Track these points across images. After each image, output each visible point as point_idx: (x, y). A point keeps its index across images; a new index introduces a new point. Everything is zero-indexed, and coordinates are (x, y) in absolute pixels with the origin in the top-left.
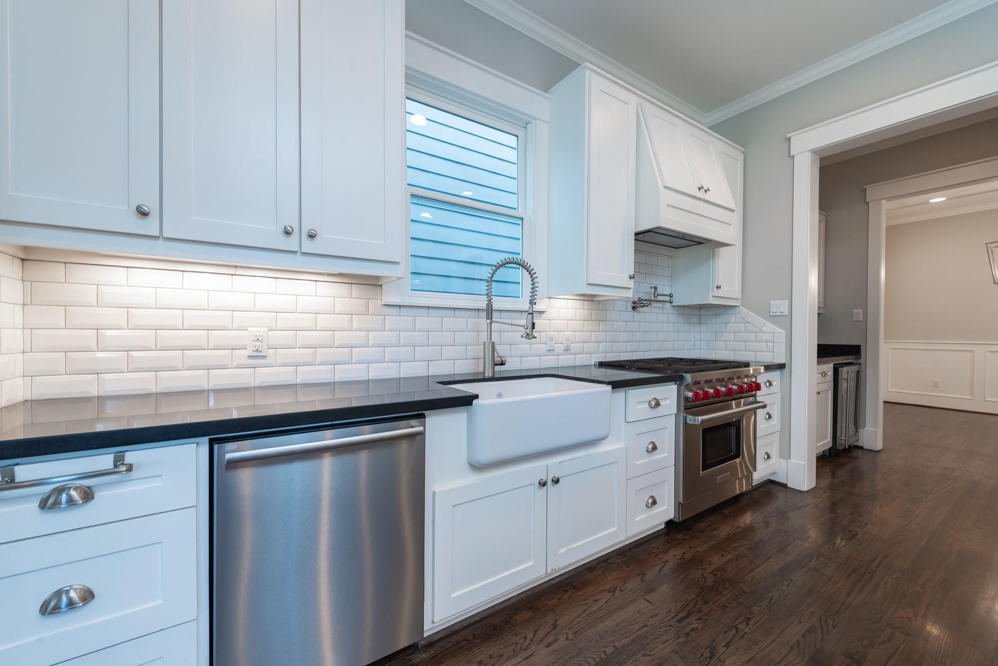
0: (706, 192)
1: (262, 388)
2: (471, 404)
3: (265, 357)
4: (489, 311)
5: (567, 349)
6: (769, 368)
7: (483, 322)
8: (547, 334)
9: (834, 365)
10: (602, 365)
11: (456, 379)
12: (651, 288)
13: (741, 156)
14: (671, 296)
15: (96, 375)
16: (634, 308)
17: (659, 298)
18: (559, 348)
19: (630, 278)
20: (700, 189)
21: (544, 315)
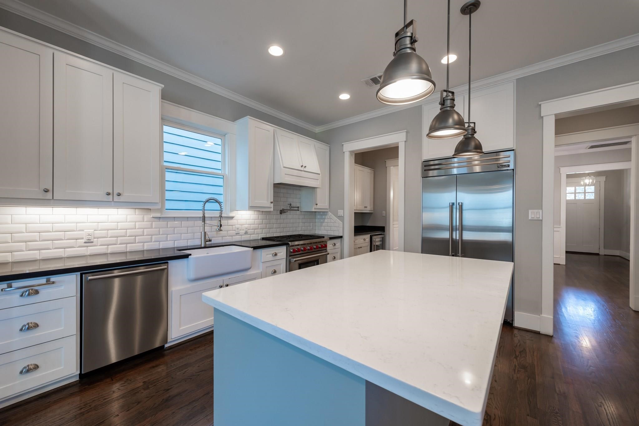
0: (305, 167)
1: (90, 256)
2: (188, 258)
3: (92, 242)
4: (204, 219)
5: (246, 233)
6: (332, 238)
7: (200, 223)
8: (235, 227)
9: (370, 235)
10: (263, 239)
11: (189, 248)
12: (288, 204)
13: (328, 148)
14: (298, 207)
15: (11, 253)
16: (281, 213)
17: (292, 209)
18: (242, 232)
19: (271, 203)
20: (302, 166)
21: (234, 218)
